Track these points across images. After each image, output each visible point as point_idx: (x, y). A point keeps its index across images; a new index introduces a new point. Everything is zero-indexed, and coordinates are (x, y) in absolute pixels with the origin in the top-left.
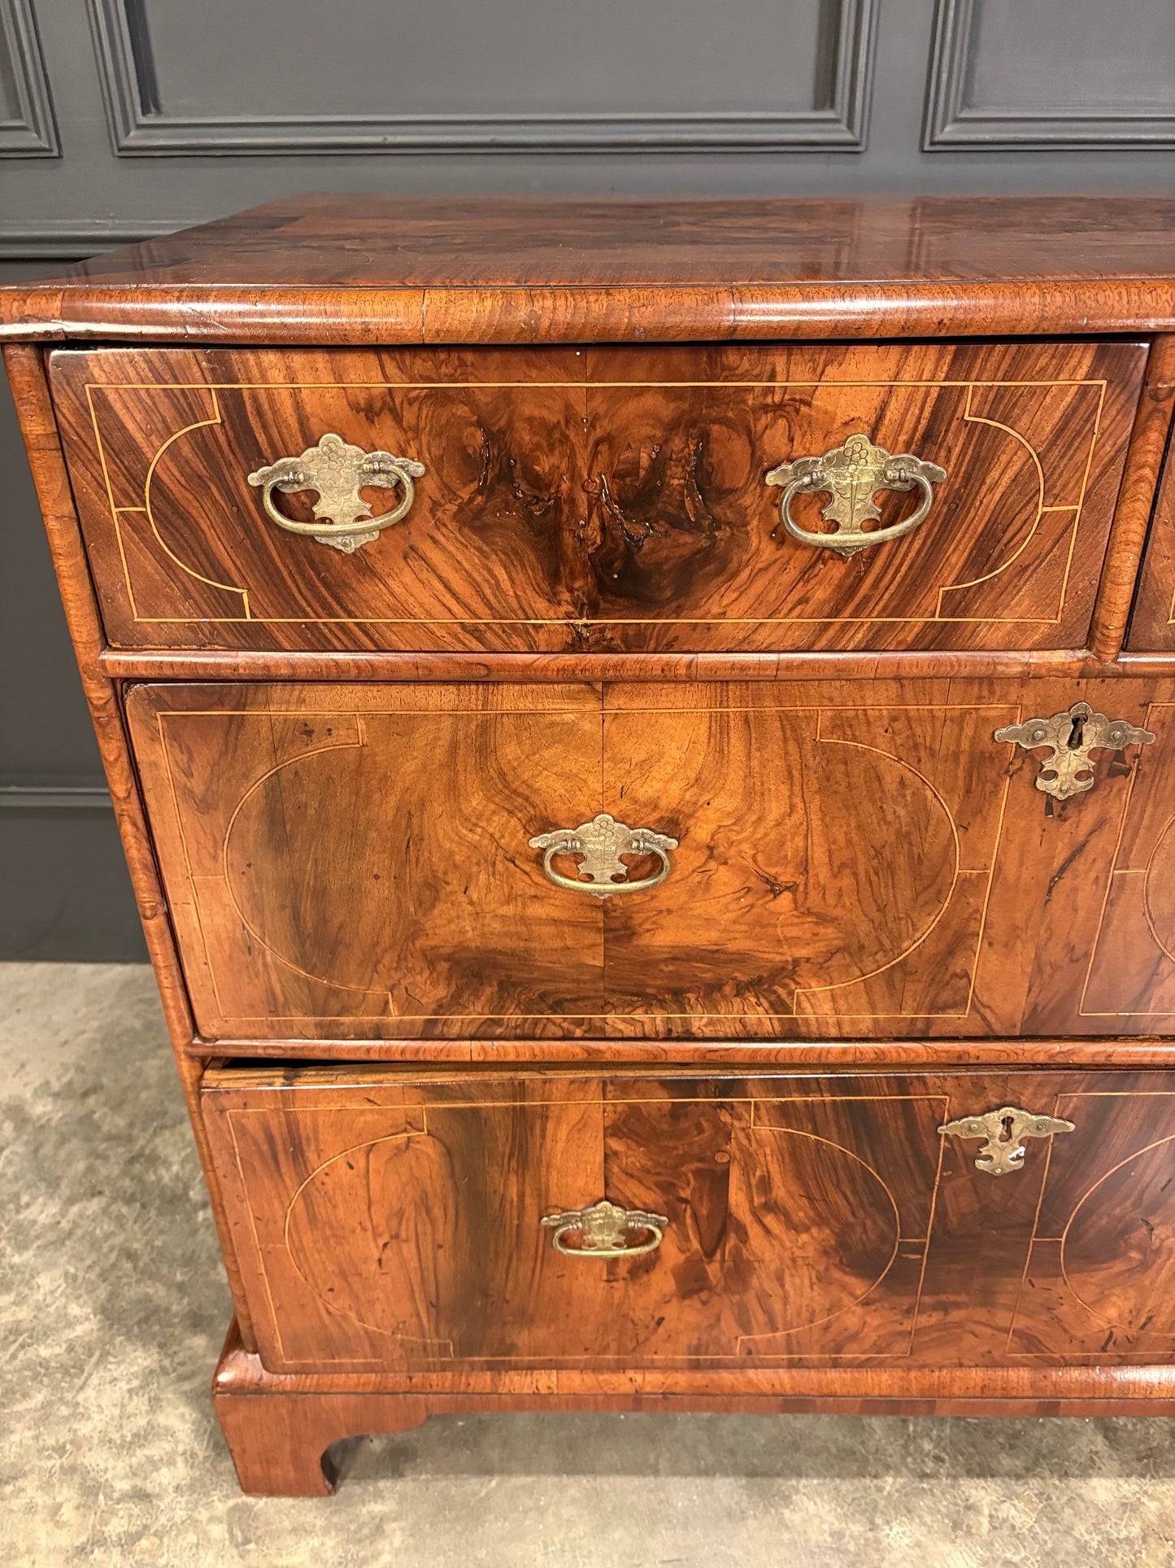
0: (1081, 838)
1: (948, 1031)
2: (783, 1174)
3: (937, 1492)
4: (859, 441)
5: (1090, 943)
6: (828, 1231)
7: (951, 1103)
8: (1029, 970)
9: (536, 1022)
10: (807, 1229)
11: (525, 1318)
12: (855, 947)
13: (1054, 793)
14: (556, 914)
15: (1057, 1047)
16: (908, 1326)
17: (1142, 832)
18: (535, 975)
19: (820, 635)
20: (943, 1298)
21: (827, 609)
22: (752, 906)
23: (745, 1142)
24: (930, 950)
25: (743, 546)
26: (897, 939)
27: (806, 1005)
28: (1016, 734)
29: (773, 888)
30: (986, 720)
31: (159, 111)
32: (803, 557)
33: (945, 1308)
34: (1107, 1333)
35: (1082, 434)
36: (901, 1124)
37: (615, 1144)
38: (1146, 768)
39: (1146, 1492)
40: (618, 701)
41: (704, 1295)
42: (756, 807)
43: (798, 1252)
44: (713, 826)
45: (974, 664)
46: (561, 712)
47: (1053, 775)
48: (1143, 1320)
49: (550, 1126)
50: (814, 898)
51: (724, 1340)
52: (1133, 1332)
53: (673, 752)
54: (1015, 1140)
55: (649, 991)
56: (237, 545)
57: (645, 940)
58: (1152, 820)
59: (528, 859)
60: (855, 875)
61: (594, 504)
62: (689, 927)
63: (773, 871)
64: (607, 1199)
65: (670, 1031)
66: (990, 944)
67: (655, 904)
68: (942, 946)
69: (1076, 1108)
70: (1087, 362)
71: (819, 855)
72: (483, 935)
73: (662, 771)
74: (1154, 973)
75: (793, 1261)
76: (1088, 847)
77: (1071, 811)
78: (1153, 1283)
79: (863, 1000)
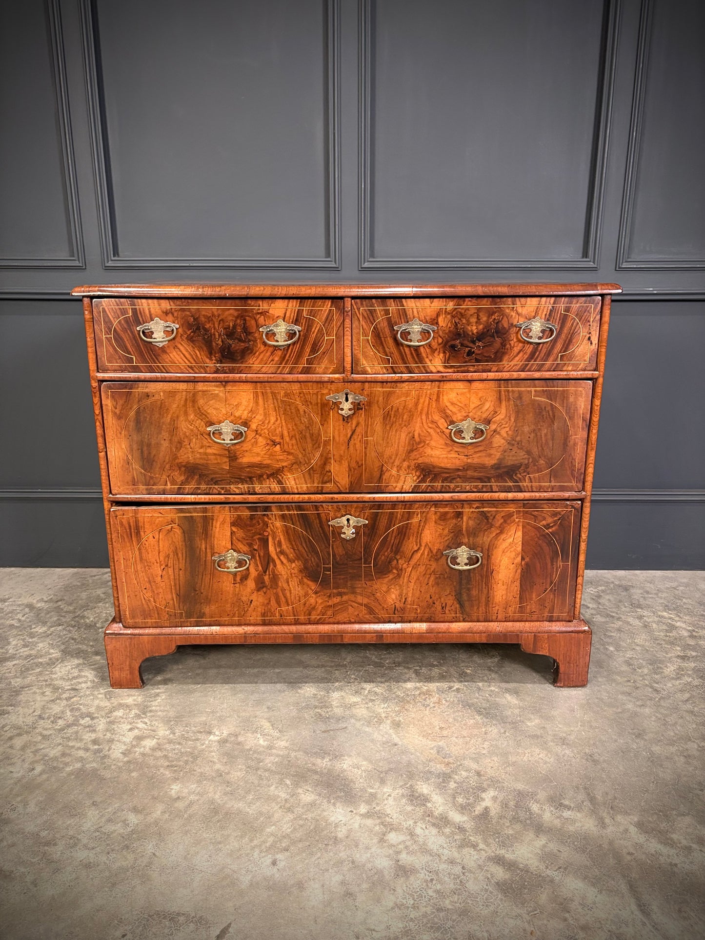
0: (354, 428)
1: (328, 490)
2: (285, 539)
3: (352, 686)
4: (280, 322)
5: (362, 460)
6: (300, 562)
7: (332, 514)
8: (347, 470)
9: (210, 488)
10: (294, 562)
11: (208, 601)
12: (299, 462)
13: (344, 415)
14: (215, 452)
15: (359, 495)
16: (330, 603)
17: (369, 426)
18: (210, 472)
19: (278, 370)
20: (340, 590)
21: (279, 362)
22: (269, 449)
23: (272, 528)
24: (319, 463)
25: (257, 347)
26: (310, 460)
27: (287, 482)
28: (331, 397)
29: (275, 444)
30: (323, 394)
31: (118, 256)
32: (271, 349)
33: (340, 594)
34: (394, 605)
35: (332, 320)
36: (318, 522)
37: (234, 529)
38: (366, 407)
40: (229, 388)
41: (264, 589)
42: (268, 418)
43: (293, 571)
44: (257, 424)
45: (316, 377)
46: (215, 390)
47: (342, 409)
48: (404, 600)
49: (214, 522)
50: (286, 446)
51: (273, 610)
52: (402, 605)
53: (244, 403)
54: (351, 527)
55: (243, 477)
56: (133, 345)
57: (240, 460)
58: (371, 423)
59: (206, 434)
60: (296, 439)
61: (220, 335)
62: (253, 456)
63: (274, 438)
64: (232, 549)
65: (249, 491)
66: (335, 461)
67: (242, 448)
68: (322, 462)
69: (368, 516)
70: (330, 304)
71: (286, 433)
72: (194, 459)
73: (242, 408)
74: (382, 471)
75: (291, 575)
76: (356, 431)
77: (349, 420)
78: (403, 583)
79: (303, 480)
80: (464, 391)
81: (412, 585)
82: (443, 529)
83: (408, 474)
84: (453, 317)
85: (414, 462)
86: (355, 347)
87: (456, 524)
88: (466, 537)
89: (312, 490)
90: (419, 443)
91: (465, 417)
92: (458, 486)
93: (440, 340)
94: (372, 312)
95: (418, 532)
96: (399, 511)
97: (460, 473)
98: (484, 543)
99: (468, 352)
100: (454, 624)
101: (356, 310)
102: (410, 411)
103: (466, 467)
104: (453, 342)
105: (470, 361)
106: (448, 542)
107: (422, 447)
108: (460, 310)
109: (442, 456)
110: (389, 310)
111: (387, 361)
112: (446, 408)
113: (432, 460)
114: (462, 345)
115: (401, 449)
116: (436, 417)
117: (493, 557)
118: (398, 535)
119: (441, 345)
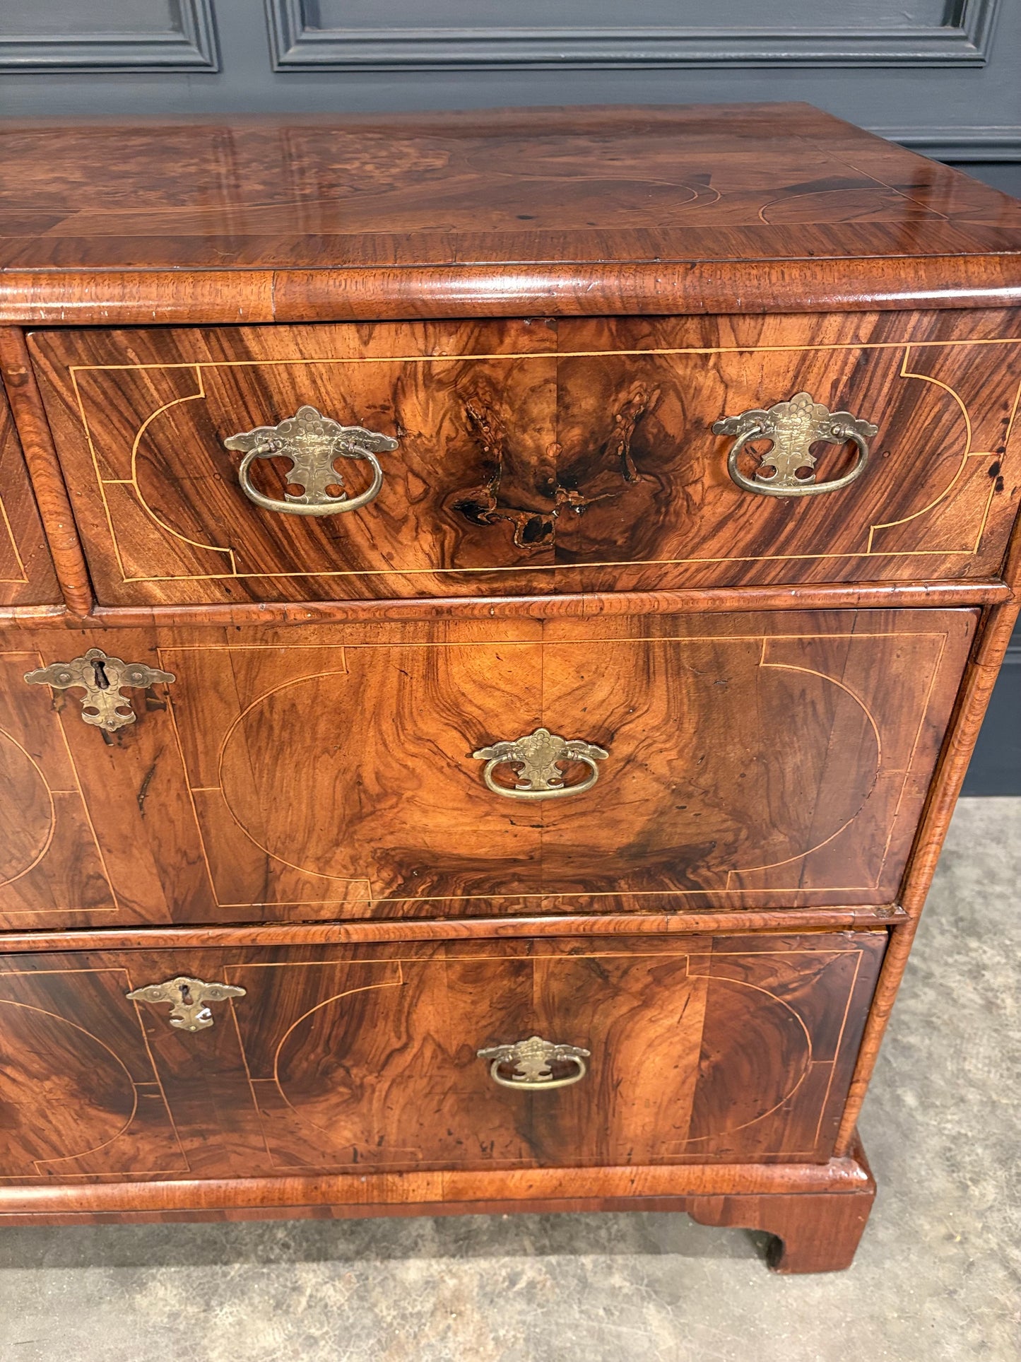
0: (148, 763)
1: (107, 921)
2: (5, 1034)
3: (273, 1276)
5: (198, 847)
6: (67, 1079)
7: (132, 976)
8: (155, 871)
10: (48, 1079)
13: (102, 726)
15: (207, 933)
16: (176, 1149)
17: (201, 757)
20: (196, 1127)
24: (57, 857)
26: (24, 850)
28: (44, 677)
30: (12, 665)
33: (201, 1134)
34: (351, 1150)
36: (93, 992)
38: (180, 703)
39: (450, 1271)
43: (50, 1096)
47: (93, 711)
48: (377, 1139)
51: (22, 1164)
52: (373, 1147)
54: (198, 1003)
58: (206, 747)
66: (109, 851)
68: (67, 853)
69: (243, 977)
74: (268, 871)
75: (48, 1101)
76: (158, 770)
77: (126, 740)
78: (370, 1110)
79: (18, 899)
80: (522, 647)
81: (395, 1114)
82: (473, 1003)
83: (352, 876)
84: (461, 397)
85: (368, 848)
86: (86, 516)
87: (511, 990)
88: (543, 1018)
89: (56, 922)
90: (380, 797)
91: (529, 723)
92: (517, 901)
93: (417, 488)
94: (123, 384)
95: (400, 1011)
96: (338, 963)
97: (518, 869)
98: (596, 1028)
99: (526, 529)
100: (518, 1174)
101: (53, 376)
102: (337, 711)
103: (537, 855)
104: (467, 494)
105: (535, 557)
106: (490, 1029)
107: (392, 807)
108: (486, 370)
109: (460, 829)
110: (189, 373)
111: (219, 562)
112: (461, 700)
113: (428, 840)
114: (503, 502)
115: (322, 815)
116: (430, 726)
117: (620, 1057)
118: (342, 1016)
119: (423, 505)
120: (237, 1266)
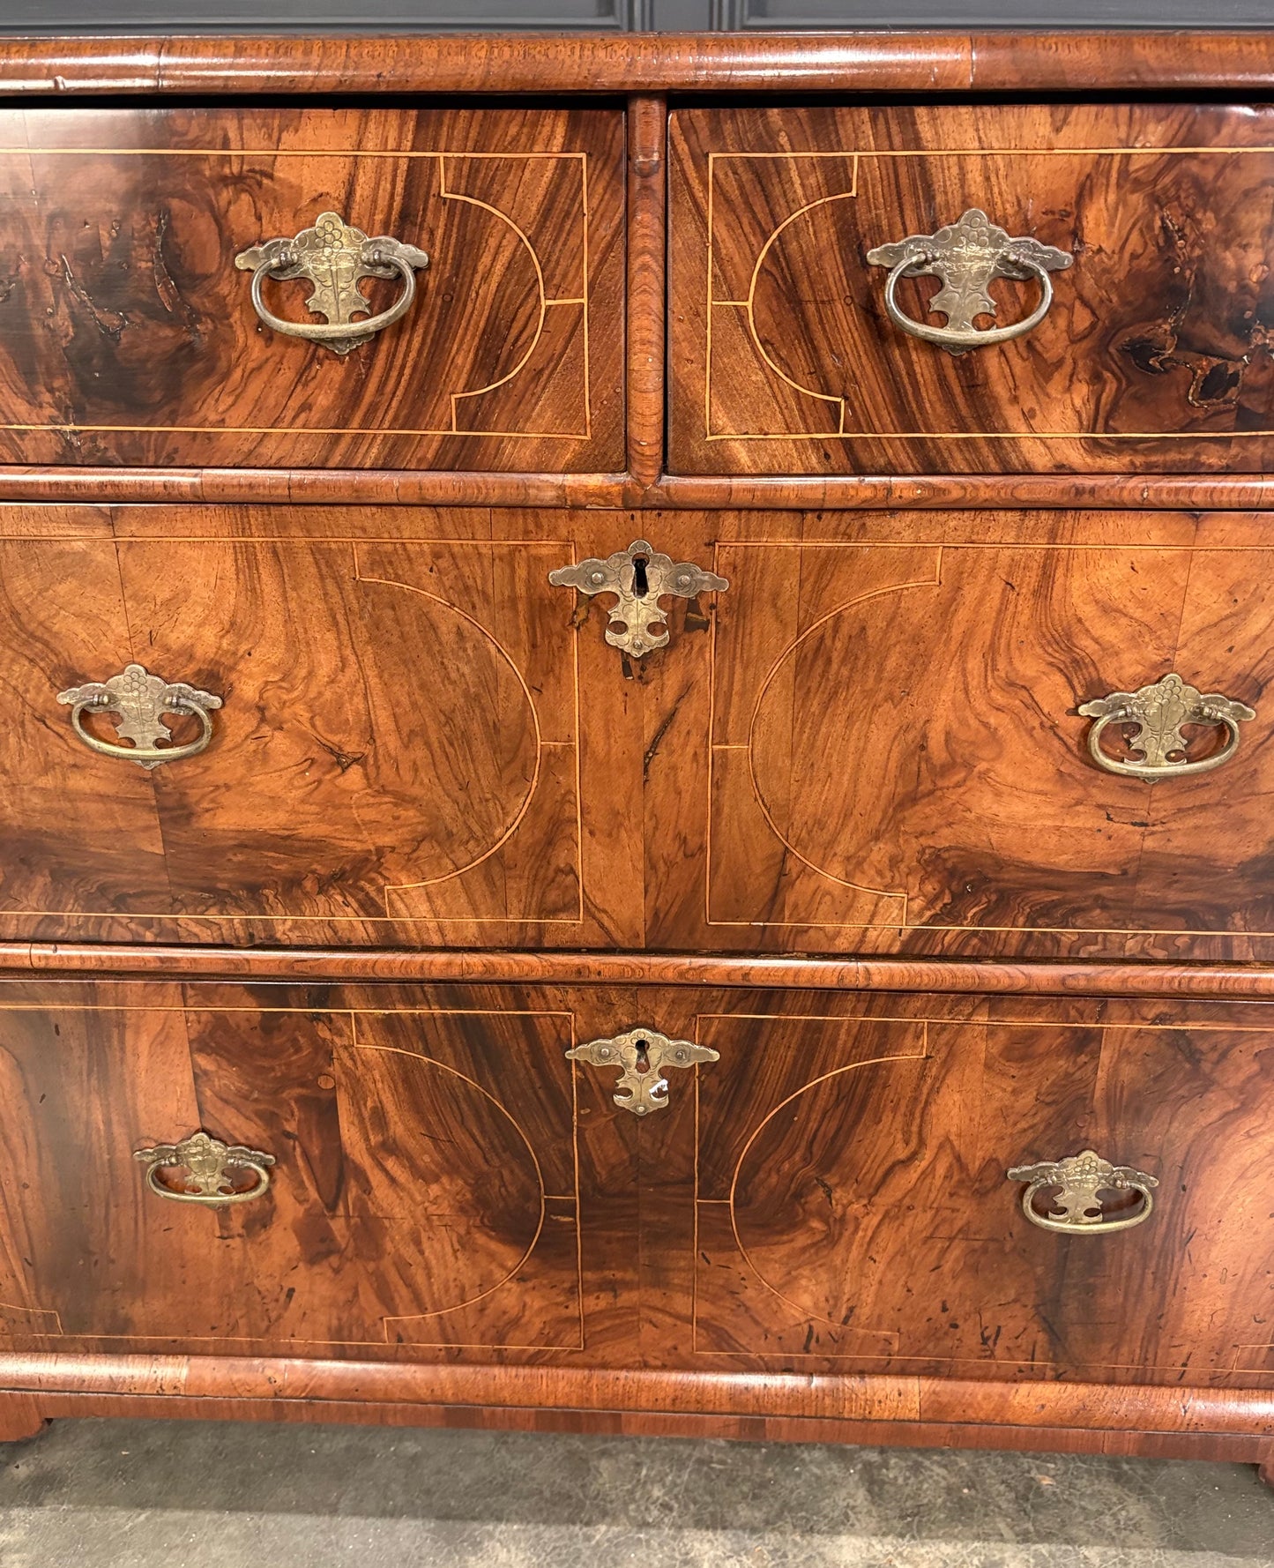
0: (669, 705)
1: (564, 939)
2: (398, 1105)
3: (654, 1543)
4: (327, 219)
5: (702, 834)
6: (460, 1182)
7: (578, 1022)
8: (641, 865)
9: (100, 921)
10: (437, 1179)
11: (137, 1285)
12: (443, 834)
13: (627, 649)
14: (102, 788)
15: (686, 962)
16: (574, 1310)
17: (735, 699)
18: (89, 863)
19: (331, 451)
20: (608, 1274)
21: (333, 418)
22: (320, 782)
23: (349, 1063)
24: (526, 839)
25: (230, 343)
26: (487, 826)
27: (399, 905)
28: (572, 576)
29: (340, 761)
30: (538, 559)
32: (296, 356)
33: (612, 1287)
34: (806, 1327)
35: (571, 215)
36: (523, 1046)
37: (205, 1062)
38: (726, 620)
39: (900, 1554)
40: (129, 528)
41: (334, 1260)
42: (303, 659)
43: (432, 1209)
44: (259, 683)
45: (503, 487)
46: (68, 539)
47: (621, 627)
48: (844, 1312)
49: (129, 1036)
50: (387, 772)
51: (368, 1322)
52: (836, 1326)
53: (201, 591)
54: (654, 1070)
55: (220, 886)
57: (205, 822)
58: (744, 685)
59: (59, 719)
60: (428, 745)
61: (59, 289)
62: (252, 808)
63: (336, 739)
64: (204, 1130)
65: (252, 936)
66: (592, 833)
67: (209, 777)
68: (538, 834)
69: (719, 1033)
70: (560, 131)
71: (383, 719)
72: (23, 812)
73: (190, 615)
74: (782, 873)
75: (428, 1218)
76: (679, 717)
77: (651, 671)
78: (845, 1261)
79: (463, 899)
80: (1166, 554)
81: (877, 1270)
82: (1014, 1092)
83: (887, 888)
84: (1156, 201)
85: (915, 845)
86: (680, 348)
87: (1068, 1075)
88: (1103, 1121)
89: (502, 937)
90: (946, 769)
91: (1155, 667)
92: (1092, 940)
93: (1083, 320)
94: (764, 177)
95: (916, 1099)
96: (845, 1020)
97: (1104, 890)
98: (1171, 1143)
99: (1207, 380)
100: (1025, 1388)
101: (689, 165)
102: (916, 639)
103: (1132, 869)
104: (1140, 331)
105: (1208, 422)
106: (1030, 1135)
107: (958, 785)
108: (1194, 167)
109: (1039, 823)
110: (845, 163)
111: (825, 415)
112: (1076, 628)
113: (994, 837)
114: (1184, 341)
115: (866, 792)
116: (1028, 666)
117: (1198, 1193)
118: (837, 1103)
119: (1085, 345)
120: (603, 1528)
